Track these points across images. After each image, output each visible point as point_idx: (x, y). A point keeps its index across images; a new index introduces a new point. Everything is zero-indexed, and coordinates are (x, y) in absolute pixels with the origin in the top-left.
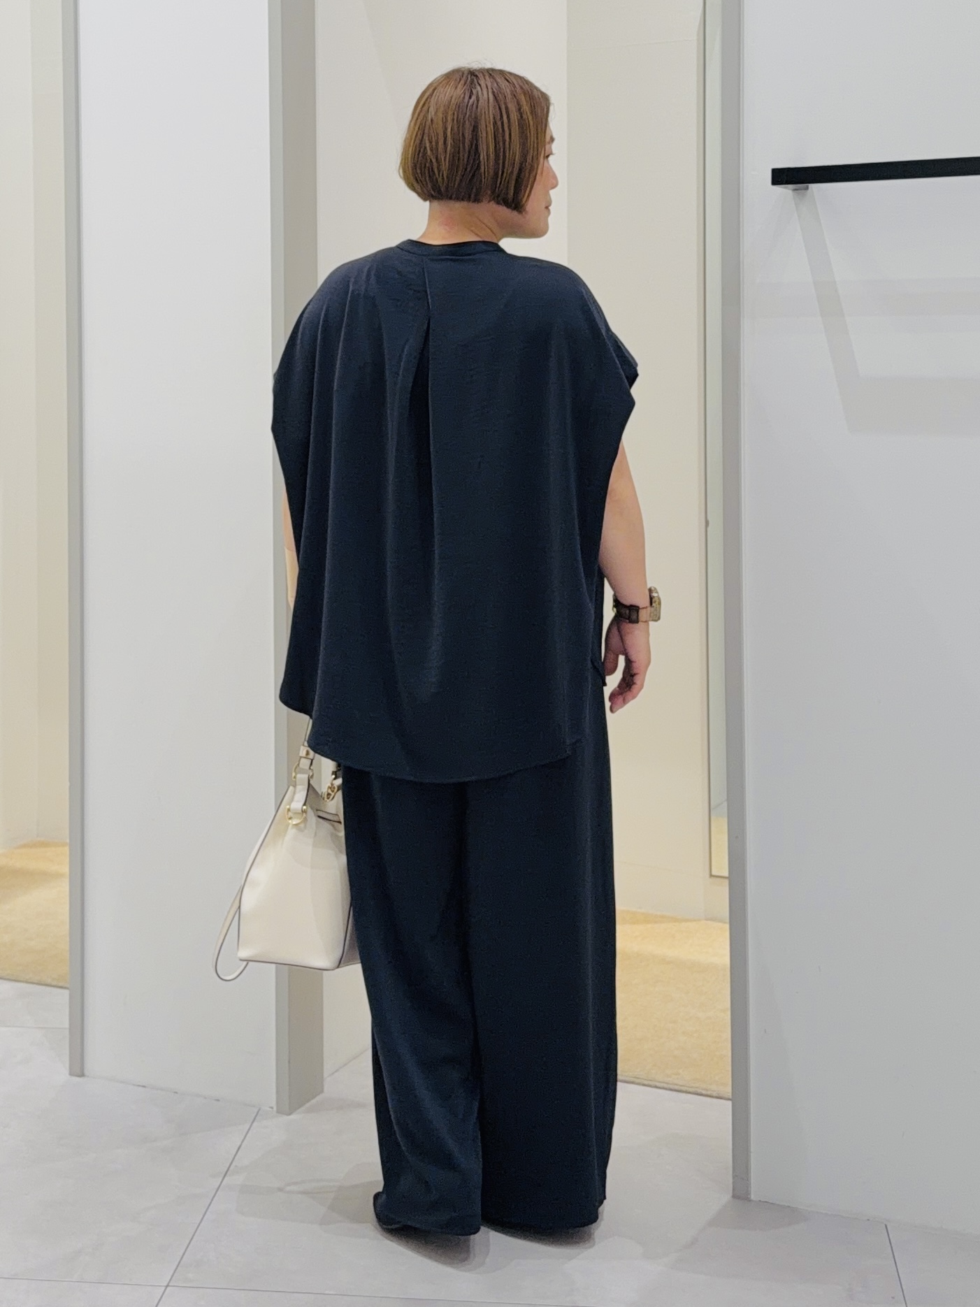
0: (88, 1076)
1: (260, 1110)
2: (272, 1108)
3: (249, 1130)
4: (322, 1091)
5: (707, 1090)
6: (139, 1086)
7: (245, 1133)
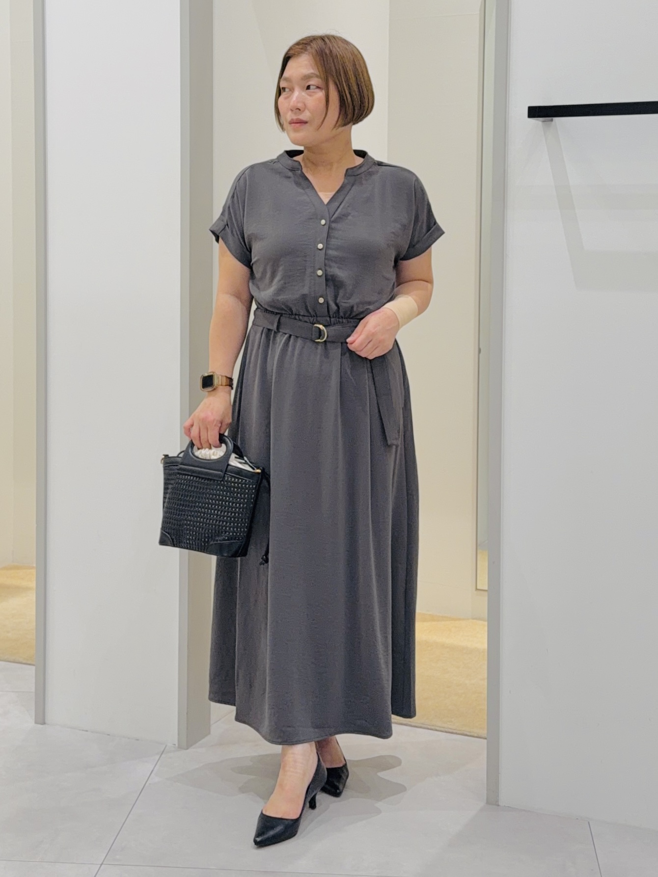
0: (48, 724)
1: (166, 746)
2: (175, 745)
3: (158, 760)
4: (209, 733)
5: (470, 732)
6: (83, 730)
7: (156, 762)
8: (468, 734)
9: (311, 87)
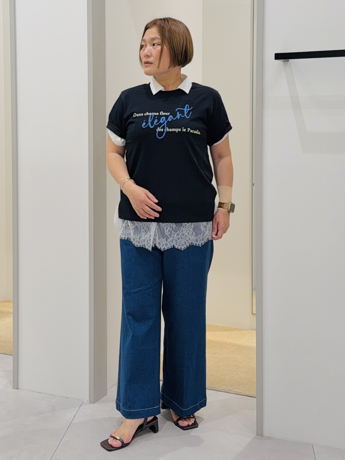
0: (20, 389)
1: (82, 402)
2: (88, 401)
3: (79, 409)
4: (106, 395)
5: (249, 394)
6: (38, 393)
7: (77, 411)
8: (248, 395)
9: (155, 44)
